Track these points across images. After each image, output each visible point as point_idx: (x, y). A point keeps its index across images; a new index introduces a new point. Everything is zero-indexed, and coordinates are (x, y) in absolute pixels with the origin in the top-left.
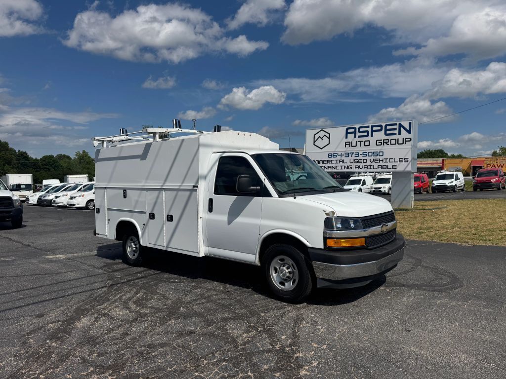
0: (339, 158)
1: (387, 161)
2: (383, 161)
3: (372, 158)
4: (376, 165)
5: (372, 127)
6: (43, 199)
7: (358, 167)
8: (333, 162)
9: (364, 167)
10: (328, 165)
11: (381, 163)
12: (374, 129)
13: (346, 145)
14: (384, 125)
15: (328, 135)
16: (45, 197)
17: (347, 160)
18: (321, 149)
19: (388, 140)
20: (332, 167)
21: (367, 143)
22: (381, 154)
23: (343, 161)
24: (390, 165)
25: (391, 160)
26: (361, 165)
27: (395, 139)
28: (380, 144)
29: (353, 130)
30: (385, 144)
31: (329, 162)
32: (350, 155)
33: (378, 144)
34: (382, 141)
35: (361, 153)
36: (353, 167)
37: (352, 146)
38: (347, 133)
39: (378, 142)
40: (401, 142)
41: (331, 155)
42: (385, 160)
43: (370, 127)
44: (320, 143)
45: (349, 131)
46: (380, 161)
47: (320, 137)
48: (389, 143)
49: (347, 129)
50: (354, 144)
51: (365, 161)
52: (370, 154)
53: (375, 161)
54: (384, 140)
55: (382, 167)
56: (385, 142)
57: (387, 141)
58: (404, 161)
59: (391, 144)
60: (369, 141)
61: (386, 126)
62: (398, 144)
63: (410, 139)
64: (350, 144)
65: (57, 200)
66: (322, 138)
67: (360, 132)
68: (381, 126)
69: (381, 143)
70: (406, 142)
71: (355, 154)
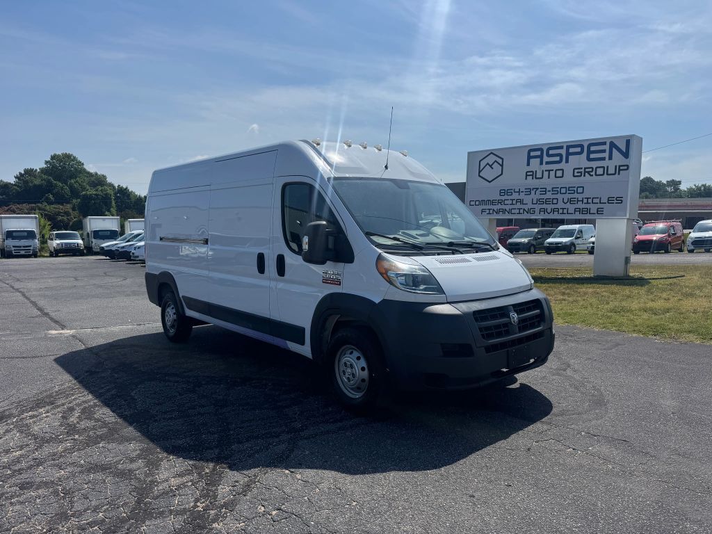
0: (515, 196)
1: (590, 201)
2: (583, 201)
3: (567, 197)
4: (571, 208)
5: (568, 147)
8: (506, 202)
9: (553, 211)
10: (499, 206)
11: (580, 205)
12: (571, 150)
13: (527, 175)
14: (586, 145)
15: (500, 161)
17: (527, 199)
18: (490, 182)
19: (592, 168)
20: (504, 211)
21: (559, 174)
22: (580, 190)
23: (521, 201)
24: (593, 208)
25: (595, 201)
26: (549, 207)
27: (604, 167)
28: (579, 174)
29: (538, 153)
30: (586, 174)
31: (500, 202)
32: (533, 192)
33: (576, 174)
34: (583, 170)
35: (549, 188)
36: (537, 211)
37: (536, 178)
38: (529, 158)
39: (576, 171)
40: (611, 171)
41: (504, 192)
42: (585, 201)
43: (565, 148)
44: (488, 173)
45: (532, 154)
46: (578, 201)
47: (488, 164)
48: (593, 173)
49: (529, 152)
50: (539, 175)
51: (555, 201)
52: (563, 191)
53: (570, 201)
54: (585, 168)
55: (581, 211)
56: (588, 172)
57: (591, 170)
58: (615, 201)
59: (596, 175)
60: (563, 170)
61: (589, 146)
62: (607, 174)
63: (628, 166)
64: (532, 174)
65: (137, 253)
66: (491, 166)
67: (548, 155)
68: (582, 146)
69: (581, 172)
70: (621, 172)
71: (540, 190)
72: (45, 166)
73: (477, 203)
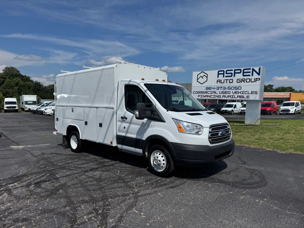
0: (212, 90)
1: (244, 93)
2: (241, 93)
3: (234, 91)
4: (236, 95)
5: (235, 70)
6: (38, 110)
7: (225, 96)
8: (209, 93)
9: (228, 96)
10: (206, 94)
11: (240, 94)
12: (236, 71)
13: (217, 82)
14: (242, 69)
15: (206, 75)
16: (40, 109)
17: (217, 91)
18: (202, 84)
20: (208, 96)
21: (231, 81)
22: (240, 88)
23: (215, 92)
24: (245, 96)
25: (246, 93)
27: (249, 79)
28: (239, 82)
29: (222, 72)
30: (242, 82)
31: (206, 92)
32: (220, 89)
33: (238, 81)
35: (227, 87)
36: (222, 96)
37: (221, 83)
38: (219, 74)
40: (253, 80)
41: (208, 88)
42: (242, 93)
43: (234, 70)
44: (201, 80)
45: (220, 73)
46: (239, 93)
47: (201, 76)
48: (245, 81)
49: (219, 71)
50: (223, 81)
51: (229, 93)
52: (233, 88)
54: (242, 79)
55: (240, 97)
56: (243, 80)
57: (244, 80)
58: (254, 93)
59: (246, 82)
60: (232, 80)
61: (244, 70)
62: (251, 82)
63: (259, 79)
64: (220, 81)
65: (46, 111)
66: (202, 77)
67: (227, 73)
68: (241, 70)
70: (257, 81)
71: (223, 88)
72: (2, 72)
73: (196, 93)
